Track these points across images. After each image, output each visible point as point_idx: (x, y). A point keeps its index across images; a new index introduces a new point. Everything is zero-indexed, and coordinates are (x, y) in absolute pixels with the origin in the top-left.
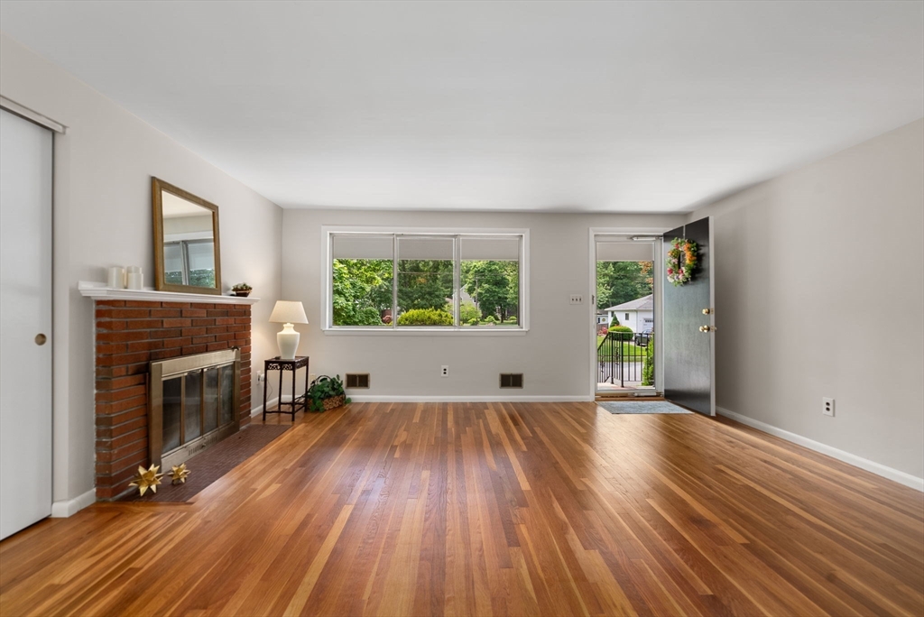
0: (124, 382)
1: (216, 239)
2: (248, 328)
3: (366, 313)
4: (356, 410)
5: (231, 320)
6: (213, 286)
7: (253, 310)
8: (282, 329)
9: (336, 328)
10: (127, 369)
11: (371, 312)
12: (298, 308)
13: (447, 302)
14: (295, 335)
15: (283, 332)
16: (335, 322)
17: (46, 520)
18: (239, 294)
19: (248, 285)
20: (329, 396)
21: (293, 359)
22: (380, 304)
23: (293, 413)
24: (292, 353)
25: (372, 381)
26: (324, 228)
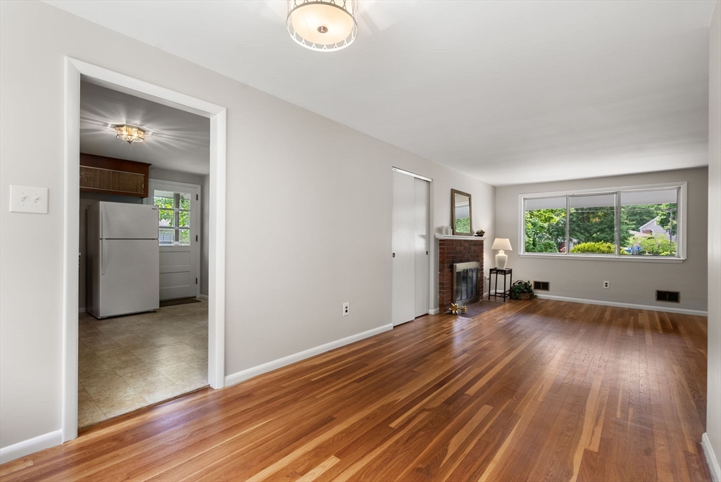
0: (447, 270)
1: (470, 205)
2: (483, 252)
3: (545, 245)
4: (540, 302)
5: (476, 248)
6: (469, 232)
7: (484, 243)
8: (498, 253)
9: (527, 253)
11: (550, 244)
12: (506, 242)
13: (630, 235)
14: (505, 257)
15: (499, 255)
16: (527, 250)
17: (427, 314)
18: (479, 236)
19: (483, 230)
20: (524, 292)
21: (504, 269)
22: (557, 237)
23: (504, 297)
24: (503, 266)
25: (551, 287)
26: (520, 195)
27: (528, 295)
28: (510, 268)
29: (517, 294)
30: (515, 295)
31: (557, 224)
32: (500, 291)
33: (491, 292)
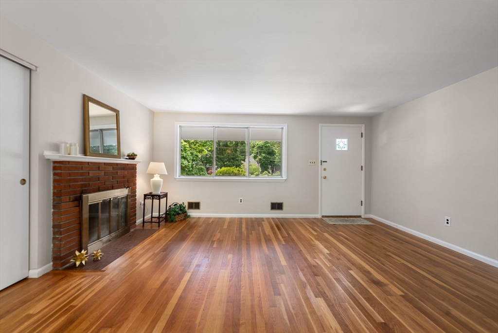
0: (68, 205)
1: (118, 128)
2: (135, 176)
3: (199, 169)
4: (192, 222)
5: (125, 172)
6: (116, 154)
7: (137, 166)
8: (153, 177)
9: (183, 177)
10: (70, 198)
11: (202, 168)
12: (162, 166)
13: (242, 163)
14: (160, 181)
15: (154, 179)
16: (182, 174)
17: (25, 280)
18: (130, 159)
19: (135, 153)
21: (159, 193)
22: (206, 164)
23: (159, 223)
24: (158, 190)
25: (201, 206)
26: (176, 123)
27: (182, 216)
28: (166, 191)
29: (173, 217)
30: (170, 217)
31: (206, 155)
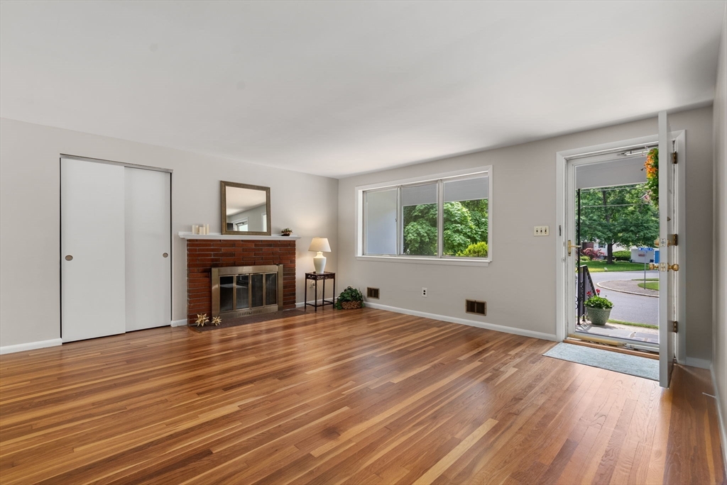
6: (265, 230)
7: (296, 243)
8: (315, 255)
10: (198, 270)
12: (324, 242)
14: (323, 259)
15: (317, 257)
17: (169, 326)
18: (282, 235)
20: (348, 301)
25: (382, 294)
26: (356, 188)
27: (355, 304)
28: (332, 271)
32: (331, 299)
33: (318, 301)
